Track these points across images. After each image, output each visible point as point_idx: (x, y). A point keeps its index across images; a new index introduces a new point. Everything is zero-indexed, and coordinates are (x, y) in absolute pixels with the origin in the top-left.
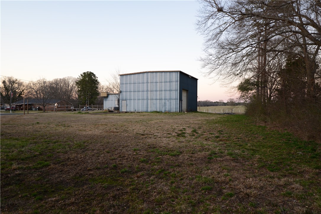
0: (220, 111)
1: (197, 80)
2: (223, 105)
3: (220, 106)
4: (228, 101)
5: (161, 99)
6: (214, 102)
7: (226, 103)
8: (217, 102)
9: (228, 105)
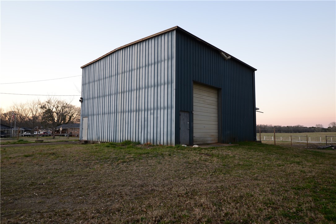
0: (318, 140)
1: (253, 70)
2: (322, 132)
3: (318, 132)
4: (329, 125)
5: (138, 111)
6: (308, 127)
7: (327, 129)
8: (313, 127)
9: (330, 132)
